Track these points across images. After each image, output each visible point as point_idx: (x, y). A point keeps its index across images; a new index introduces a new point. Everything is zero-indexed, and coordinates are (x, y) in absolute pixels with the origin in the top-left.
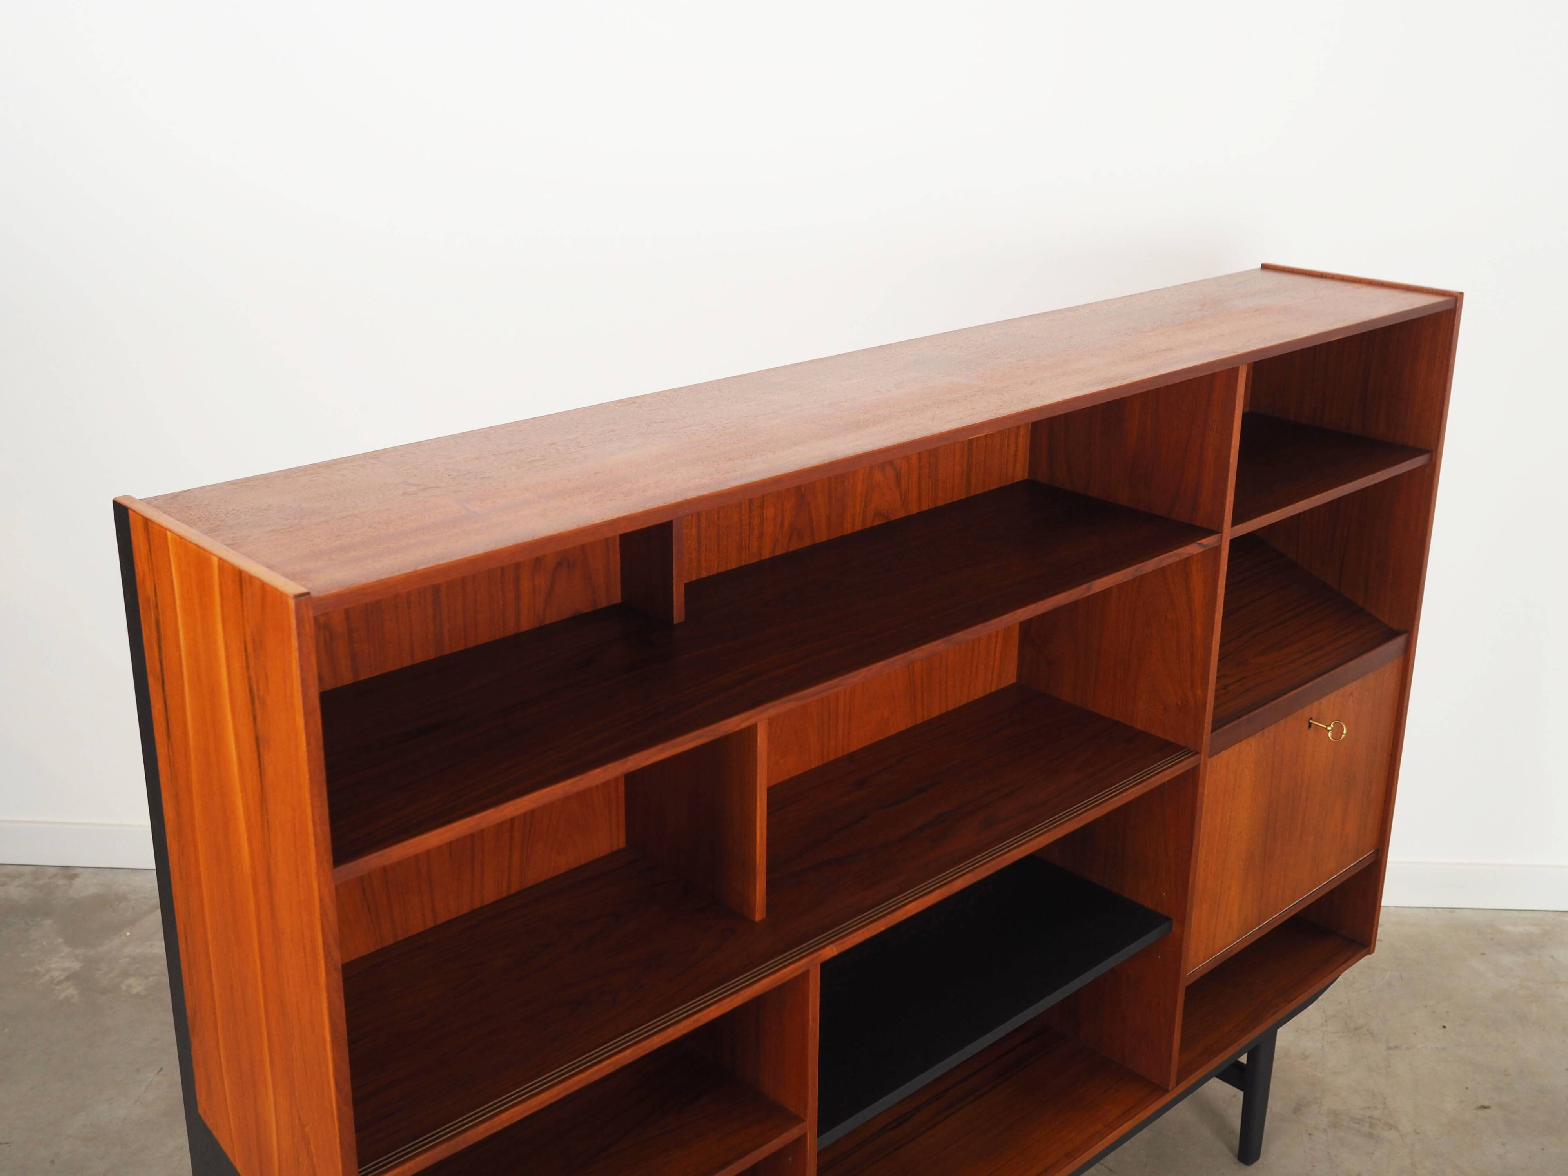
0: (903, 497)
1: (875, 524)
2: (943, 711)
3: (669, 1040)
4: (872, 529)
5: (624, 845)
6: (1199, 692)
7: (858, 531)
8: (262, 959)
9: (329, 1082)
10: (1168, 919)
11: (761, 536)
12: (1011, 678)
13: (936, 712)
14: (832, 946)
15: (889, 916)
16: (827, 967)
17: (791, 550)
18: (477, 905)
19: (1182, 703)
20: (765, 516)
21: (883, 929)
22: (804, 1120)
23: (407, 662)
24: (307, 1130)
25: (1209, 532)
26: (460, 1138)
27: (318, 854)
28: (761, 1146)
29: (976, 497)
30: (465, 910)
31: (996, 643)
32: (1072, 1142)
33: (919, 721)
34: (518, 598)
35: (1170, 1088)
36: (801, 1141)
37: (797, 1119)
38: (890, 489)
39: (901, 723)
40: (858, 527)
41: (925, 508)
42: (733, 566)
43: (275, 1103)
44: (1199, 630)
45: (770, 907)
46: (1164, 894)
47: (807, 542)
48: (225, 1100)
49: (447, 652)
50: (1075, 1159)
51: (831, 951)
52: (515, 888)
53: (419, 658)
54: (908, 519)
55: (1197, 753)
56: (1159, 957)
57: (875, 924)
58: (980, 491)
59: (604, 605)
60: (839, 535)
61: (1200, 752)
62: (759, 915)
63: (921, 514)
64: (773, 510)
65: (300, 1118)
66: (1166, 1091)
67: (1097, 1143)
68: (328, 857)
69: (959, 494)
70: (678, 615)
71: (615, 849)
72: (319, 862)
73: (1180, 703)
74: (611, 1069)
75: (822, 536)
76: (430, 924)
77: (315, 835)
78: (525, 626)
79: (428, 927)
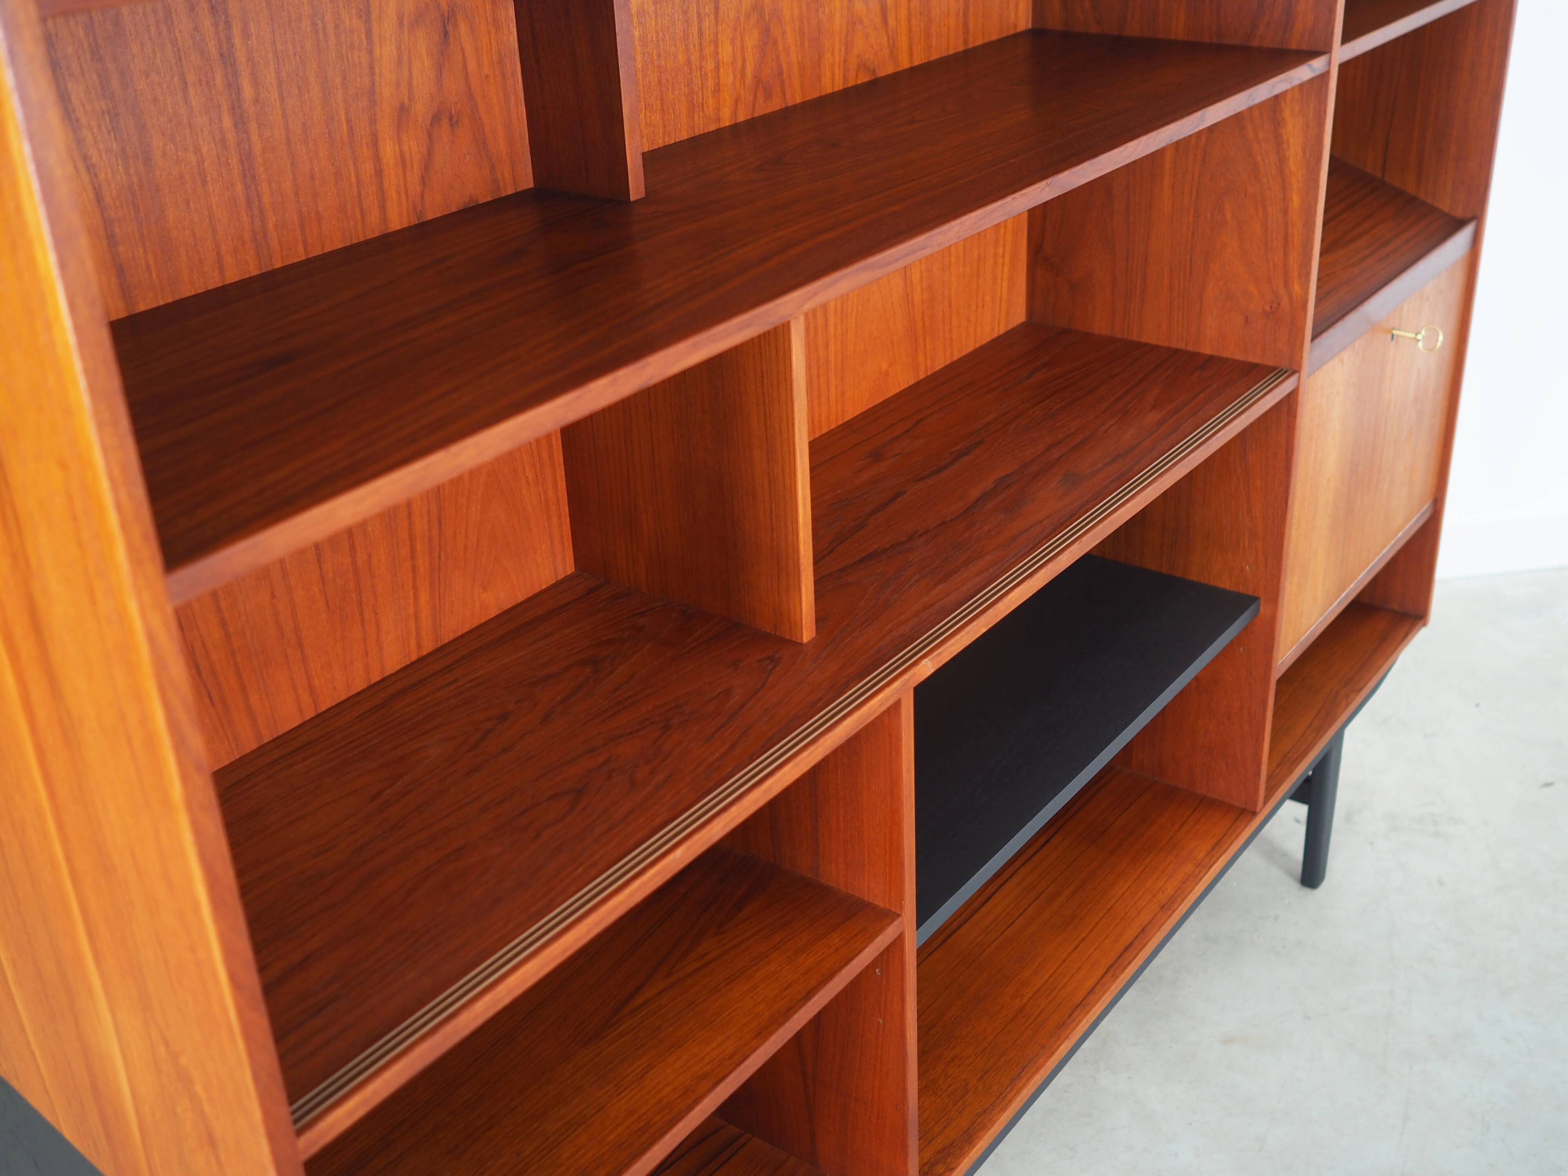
0: (891, 42)
1: (859, 82)
2: (948, 362)
3: (732, 825)
4: (856, 88)
5: (573, 570)
6: (1296, 287)
7: (839, 91)
8: (47, 777)
9: (215, 975)
10: (1254, 599)
11: (717, 90)
12: (1019, 316)
13: (940, 364)
14: (926, 660)
15: (991, 611)
16: (922, 691)
17: (756, 115)
18: (375, 678)
19: (1271, 307)
20: (720, 55)
21: (984, 630)
22: (899, 915)
23: (214, 282)
24: (183, 1060)
25: (1314, 54)
26: (448, 1029)
27: (131, 548)
28: (851, 960)
29: (975, 49)
30: (359, 685)
31: (1003, 265)
32: (1163, 892)
33: (922, 376)
34: (379, 173)
35: (1258, 810)
36: (898, 942)
37: (888, 916)
38: (875, 28)
39: (902, 380)
40: (839, 86)
41: (917, 62)
42: (684, 136)
43: (116, 1025)
44: (1296, 200)
45: (820, 620)
46: (1248, 568)
47: (776, 105)
48: (22, 1029)
49: (278, 265)
50: (1174, 911)
51: (927, 668)
52: (428, 647)
53: (232, 276)
54: (896, 77)
55: (1294, 372)
56: (1241, 649)
57: (975, 623)
58: (979, 42)
59: (510, 191)
60: (816, 95)
61: (1297, 369)
62: (807, 633)
63: (912, 70)
64: (730, 49)
65: (167, 1044)
66: (1254, 814)
67: (1193, 889)
68: (151, 552)
69: (956, 45)
70: (636, 187)
71: (561, 576)
72: (135, 561)
73: (1268, 308)
74: (659, 881)
75: (796, 96)
76: (309, 714)
77: (119, 507)
78: (396, 223)
79: (307, 718)
